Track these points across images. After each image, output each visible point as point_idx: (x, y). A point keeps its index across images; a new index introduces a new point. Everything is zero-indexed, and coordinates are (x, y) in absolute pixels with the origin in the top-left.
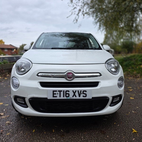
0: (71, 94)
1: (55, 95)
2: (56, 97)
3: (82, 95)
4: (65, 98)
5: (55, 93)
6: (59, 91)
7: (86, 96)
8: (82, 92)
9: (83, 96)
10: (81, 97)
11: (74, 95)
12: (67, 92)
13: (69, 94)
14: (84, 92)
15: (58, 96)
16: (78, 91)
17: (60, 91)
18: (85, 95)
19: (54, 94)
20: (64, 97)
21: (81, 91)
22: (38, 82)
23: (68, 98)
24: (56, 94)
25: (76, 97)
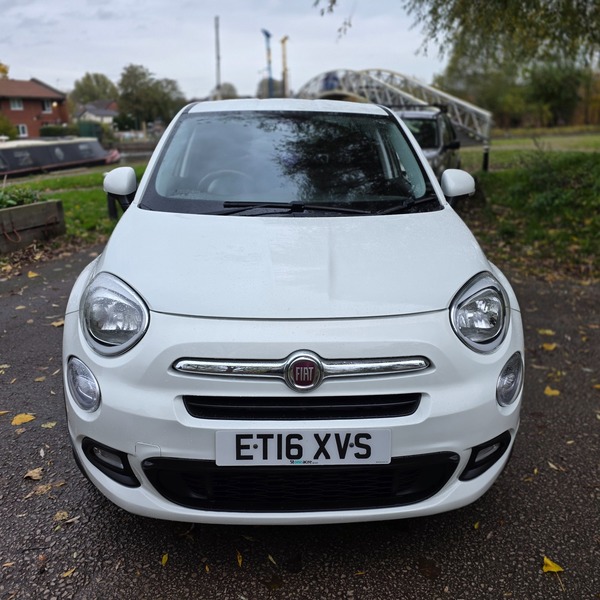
0: (310, 448)
1: (244, 452)
2: (251, 458)
3: (351, 452)
4: (285, 462)
5: (244, 442)
6: (259, 436)
7: (367, 455)
8: (352, 440)
9: (358, 456)
10: (350, 459)
11: (322, 450)
12: (294, 441)
13: (299, 448)
14: (363, 441)
15: (257, 454)
16: (337, 436)
17: (265, 437)
18: (363, 451)
19: (239, 447)
20: (280, 457)
21: (348, 436)
22: (178, 397)
23: (298, 463)
24: (247, 447)
25: (327, 457)
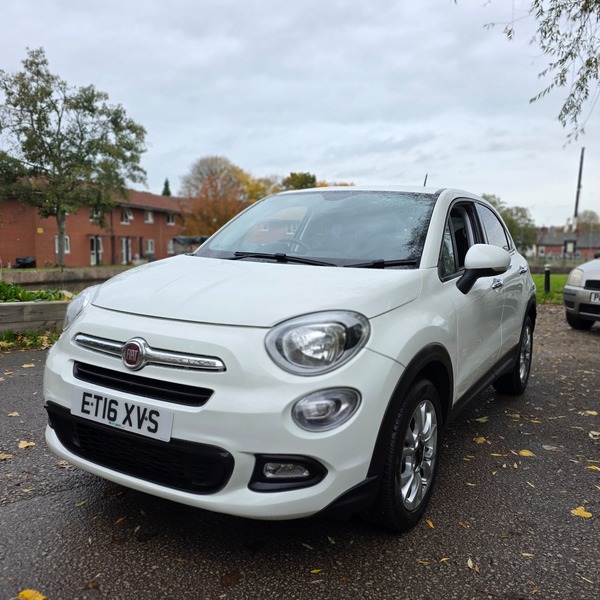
0: (122, 414)
1: (86, 407)
2: (88, 412)
3: (146, 424)
4: (106, 422)
5: (87, 399)
6: (96, 397)
7: (154, 431)
8: (147, 415)
9: (149, 429)
10: (144, 432)
11: (128, 418)
12: (113, 406)
13: (115, 411)
14: (154, 417)
15: (92, 409)
16: (139, 408)
17: (98, 398)
18: (153, 426)
19: (85, 403)
20: (104, 417)
21: (145, 410)
22: (71, 360)
23: (113, 424)
24: (88, 403)
25: (131, 425)
